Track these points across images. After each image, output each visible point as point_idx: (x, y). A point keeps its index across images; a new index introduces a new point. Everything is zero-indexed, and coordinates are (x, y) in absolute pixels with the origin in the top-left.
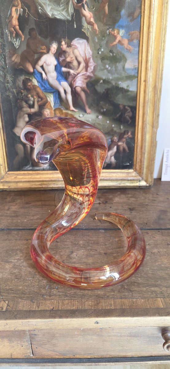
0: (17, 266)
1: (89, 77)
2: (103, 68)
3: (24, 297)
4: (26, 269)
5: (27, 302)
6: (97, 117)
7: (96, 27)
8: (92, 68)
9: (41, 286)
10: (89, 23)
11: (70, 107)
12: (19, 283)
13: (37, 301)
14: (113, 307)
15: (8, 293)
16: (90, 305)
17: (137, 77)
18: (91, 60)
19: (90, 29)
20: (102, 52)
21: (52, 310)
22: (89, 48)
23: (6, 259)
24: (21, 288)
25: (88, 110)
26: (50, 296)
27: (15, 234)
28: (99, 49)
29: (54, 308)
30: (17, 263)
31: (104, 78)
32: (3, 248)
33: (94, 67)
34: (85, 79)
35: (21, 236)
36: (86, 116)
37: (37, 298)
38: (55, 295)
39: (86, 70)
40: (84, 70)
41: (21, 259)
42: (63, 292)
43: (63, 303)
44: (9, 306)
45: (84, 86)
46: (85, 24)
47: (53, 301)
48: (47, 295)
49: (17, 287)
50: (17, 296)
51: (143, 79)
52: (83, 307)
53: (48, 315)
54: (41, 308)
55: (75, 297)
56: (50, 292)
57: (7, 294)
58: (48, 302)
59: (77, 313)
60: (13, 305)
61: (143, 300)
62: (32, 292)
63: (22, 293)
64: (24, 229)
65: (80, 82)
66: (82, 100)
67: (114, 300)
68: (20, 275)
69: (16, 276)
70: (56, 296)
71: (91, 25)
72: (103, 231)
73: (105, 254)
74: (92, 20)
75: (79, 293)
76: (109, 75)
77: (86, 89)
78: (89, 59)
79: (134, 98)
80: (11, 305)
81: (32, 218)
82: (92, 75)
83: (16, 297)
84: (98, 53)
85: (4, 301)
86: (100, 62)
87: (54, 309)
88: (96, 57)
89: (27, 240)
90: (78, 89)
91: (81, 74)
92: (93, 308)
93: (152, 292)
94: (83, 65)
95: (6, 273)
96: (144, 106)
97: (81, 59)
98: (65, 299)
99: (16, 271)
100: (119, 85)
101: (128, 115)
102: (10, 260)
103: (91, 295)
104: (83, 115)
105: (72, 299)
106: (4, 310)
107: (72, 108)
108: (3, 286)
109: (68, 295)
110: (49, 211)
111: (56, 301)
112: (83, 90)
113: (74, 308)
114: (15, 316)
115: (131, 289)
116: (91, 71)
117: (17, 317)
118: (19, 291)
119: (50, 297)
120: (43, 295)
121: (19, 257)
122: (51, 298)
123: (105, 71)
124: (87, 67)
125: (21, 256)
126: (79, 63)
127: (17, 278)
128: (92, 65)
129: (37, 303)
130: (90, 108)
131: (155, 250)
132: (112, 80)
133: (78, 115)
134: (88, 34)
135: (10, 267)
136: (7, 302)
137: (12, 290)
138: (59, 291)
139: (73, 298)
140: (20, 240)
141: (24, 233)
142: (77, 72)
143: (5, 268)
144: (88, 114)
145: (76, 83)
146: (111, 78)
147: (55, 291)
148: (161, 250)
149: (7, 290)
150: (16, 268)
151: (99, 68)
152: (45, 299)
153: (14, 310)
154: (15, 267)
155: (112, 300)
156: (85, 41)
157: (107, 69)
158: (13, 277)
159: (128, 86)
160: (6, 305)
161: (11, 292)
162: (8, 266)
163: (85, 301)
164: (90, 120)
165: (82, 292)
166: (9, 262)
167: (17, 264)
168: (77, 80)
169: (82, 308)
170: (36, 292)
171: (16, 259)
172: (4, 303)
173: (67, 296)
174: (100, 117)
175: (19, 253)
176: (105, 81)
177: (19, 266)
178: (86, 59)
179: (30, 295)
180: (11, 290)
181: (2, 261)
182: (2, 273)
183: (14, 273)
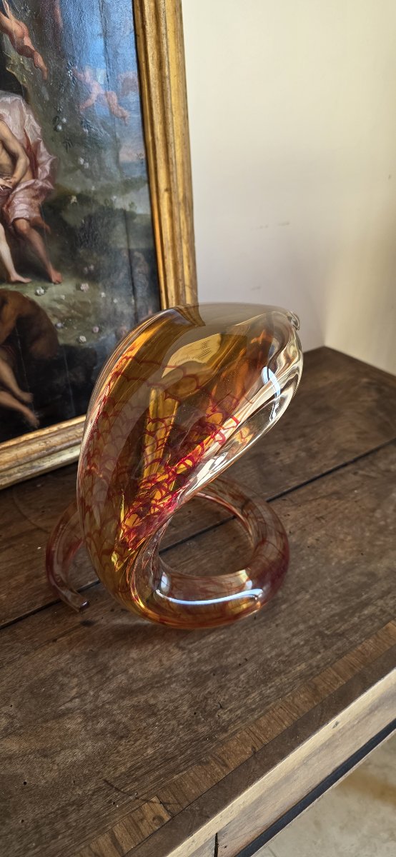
0: (93, 710)
1: (42, 190)
2: (72, 165)
3: (178, 766)
4: (119, 706)
5: (194, 772)
6: (78, 287)
7: (40, 60)
8: (47, 167)
9: (187, 721)
10: (22, 51)
11: (8, 275)
12: (138, 743)
13: (212, 756)
14: (342, 682)
15: (136, 780)
16: (306, 702)
17: (149, 182)
18: (43, 149)
19: (27, 67)
20: (64, 125)
21: (255, 752)
22: (32, 117)
23: (49, 710)
24: (150, 751)
25: (55, 275)
26: (224, 730)
27: (9, 641)
28: (56, 120)
29: (253, 748)
30: (85, 705)
31: (78, 190)
32: (15, 690)
33: (52, 165)
34: (36, 197)
35: (30, 638)
36: (53, 289)
37: (205, 750)
38: (230, 722)
39: (35, 176)
40: (29, 174)
41: (86, 693)
42: (240, 708)
43: (259, 727)
44: (169, 804)
45: (36, 215)
46: (13, 54)
47: (238, 736)
48: (217, 732)
49: (142, 755)
50: (161, 772)
51: (163, 185)
52: (300, 712)
53: (258, 767)
54: (233, 763)
55: (268, 703)
56: (216, 722)
57: (137, 783)
58: (233, 744)
59: (299, 729)
60: (174, 796)
61: (371, 641)
62: (183, 745)
63: (167, 760)
65: (23, 206)
66: (36, 252)
67: (331, 666)
68: (122, 726)
69: (113, 733)
70: (235, 721)
71: (28, 56)
72: (193, 543)
74: (27, 42)
75: (268, 691)
76: (89, 181)
77: (42, 222)
78: (37, 144)
79: (151, 231)
80: (171, 799)
81: (14, 583)
82: (49, 186)
83: (160, 776)
84: (56, 129)
85: (147, 801)
86: (63, 151)
87: (257, 749)
88: (53, 139)
89: (55, 640)
90: (23, 225)
91: (23, 186)
92: (315, 704)
93: (371, 617)
94: (23, 162)
95: (82, 741)
96: (174, 247)
97: (16, 147)
98: (256, 717)
99: (101, 724)
100: (112, 203)
101: (141, 269)
102: (63, 708)
103: (291, 680)
104: (45, 288)
105: (268, 711)
106: (167, 818)
107: (15, 276)
108: (109, 772)
109: (254, 706)
110: (39, 548)
111: (244, 733)
112: (34, 225)
113: (286, 723)
114: (201, 815)
115: (338, 631)
116: (45, 175)
117: (206, 813)
118: (155, 759)
119: (226, 731)
120: (210, 738)
121: (75, 690)
122: (230, 732)
123: (79, 172)
124: (34, 167)
125: (79, 685)
126: (14, 158)
127: (122, 738)
128: (45, 158)
129: (215, 759)
130: (57, 268)
131: (310, 540)
132: (95, 193)
133: (33, 291)
134: (24, 81)
135: (81, 723)
136: (154, 799)
137: (140, 768)
138: (231, 711)
139: (268, 707)
140: (36, 649)
141: (28, 627)
142: (12, 180)
143: (70, 731)
144: (55, 284)
145: (14, 210)
146: (93, 188)
147: (225, 714)
148: (317, 535)
149: (128, 774)
150: (95, 717)
151: (63, 167)
152: (223, 743)
153: (187, 803)
154: (89, 717)
155: (330, 668)
156: (18, 98)
157: (81, 167)
158: (110, 740)
159: (132, 205)
160: (160, 808)
161: (139, 773)
162: (72, 725)
163: (291, 698)
164: (63, 297)
165: (270, 685)
166: (63, 714)
167: (89, 707)
168: (16, 201)
169: (298, 714)
170: (192, 740)
171: (75, 698)
172: (151, 804)
173: (253, 710)
174: (85, 286)
175: (66, 680)
176: (79, 196)
177: (97, 707)
178: (29, 145)
179: (186, 754)
180: (135, 768)
181: (46, 721)
182: (75, 746)
183: (103, 731)
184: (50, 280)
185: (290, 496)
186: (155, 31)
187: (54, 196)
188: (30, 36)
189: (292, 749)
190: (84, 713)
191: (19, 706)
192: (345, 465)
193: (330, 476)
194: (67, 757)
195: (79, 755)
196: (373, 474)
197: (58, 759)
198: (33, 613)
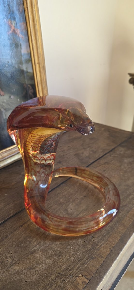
0: (45, 248)
3: (85, 261)
4: (55, 245)
5: (92, 262)
6: (10, 97)
9: (82, 244)
12: (67, 256)
13: (96, 255)
14: (132, 221)
15: (70, 270)
16: (122, 229)
17: (31, 60)
21: (111, 250)
23: (27, 252)
24: (72, 258)
25: (2, 93)
26: (97, 245)
27: (3, 230)
29: (110, 249)
30: (41, 247)
32: (11, 247)
35: (12, 227)
36: (1, 98)
37: (93, 253)
38: (98, 242)
41: (40, 242)
42: (100, 236)
43: (109, 241)
44: (86, 276)
47: (103, 246)
48: (95, 246)
49: (70, 260)
50: (79, 265)
51: (37, 62)
52: (121, 233)
53: (114, 255)
54: (105, 256)
55: (109, 233)
56: (93, 243)
57: (71, 271)
58: (102, 249)
59: (124, 239)
60: (87, 272)
62: (84, 253)
63: (80, 260)
64: (5, 221)
67: (126, 216)
68: (58, 252)
69: (56, 255)
70: (100, 241)
72: (63, 185)
73: (85, 197)
75: (108, 229)
79: (32, 78)
80: (86, 274)
83: (79, 267)
85: (77, 277)
87: (111, 249)
89: (22, 226)
92: (126, 229)
95: (45, 260)
96: (41, 83)
98: (107, 238)
100: (20, 67)
102: (33, 250)
103: (114, 223)
105: (110, 235)
106: (87, 281)
108: (59, 270)
109: (105, 235)
110: (6, 194)
111: (105, 244)
113: (118, 238)
114: (99, 277)
115: (124, 205)
117: (101, 276)
118: (75, 261)
119: (98, 245)
120: (93, 249)
121: (36, 242)
122: (99, 245)
125: (37, 240)
127: (60, 256)
129: (98, 256)
132: (14, 64)
135: (42, 254)
136: (80, 275)
137: (70, 265)
138: (97, 238)
139: (110, 234)
140: (15, 230)
141: (9, 223)
143: (38, 258)
147: (95, 239)
149: (67, 269)
150: (47, 250)
152: (98, 250)
153: (93, 274)
154: (44, 251)
155: (126, 217)
158: (55, 258)
159: (26, 68)
160: (83, 278)
161: (71, 267)
162: (38, 255)
163: (117, 229)
164: (5, 101)
165: (108, 227)
166: (34, 252)
167: (43, 247)
169: (121, 234)
170: (87, 251)
171: (36, 245)
172: (79, 278)
173: (105, 236)
174: (12, 97)
175: (31, 239)
177: (46, 247)
179: (86, 256)
180: (69, 266)
181: (28, 256)
182: (42, 263)
183: (52, 255)
185: (92, 165)
186: (31, 9)
189: (124, 246)
190: (42, 250)
191: (15, 253)
192: (106, 154)
193: (102, 158)
194: (39, 268)
195: (45, 266)
196: (116, 156)
197: (37, 269)
198: (10, 218)
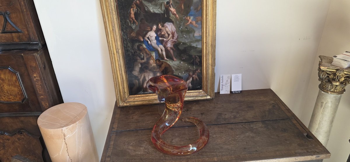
1: (174, 41)
2: (182, 36)
4: (151, 149)
6: (180, 62)
7: (177, 16)
8: (176, 37)
9: (160, 156)
10: (174, 14)
11: (164, 58)
17: (202, 40)
18: (175, 33)
19: (174, 17)
20: (181, 28)
22: (174, 27)
23: (140, 145)
24: (151, 157)
25: (175, 59)
26: (166, 160)
27: (140, 132)
28: (179, 27)
31: (183, 42)
32: (137, 140)
33: (177, 36)
34: (172, 43)
36: (174, 62)
38: (168, 159)
39: (173, 38)
40: (172, 38)
41: (147, 145)
45: (172, 46)
46: (171, 15)
48: (164, 160)
49: (149, 157)
51: (205, 42)
56: (165, 158)
61: (208, 158)
64: (144, 129)
65: (170, 45)
66: (171, 54)
68: (149, 152)
69: (147, 152)
71: (175, 15)
72: (187, 127)
73: (189, 139)
74: (175, 12)
76: (186, 40)
77: (173, 48)
78: (174, 32)
79: (201, 51)
81: (147, 123)
82: (176, 41)
84: (179, 29)
86: (180, 33)
88: (178, 31)
90: (169, 48)
91: (170, 40)
93: (212, 155)
94: (171, 36)
95: (142, 152)
96: (206, 56)
97: (169, 33)
99: (146, 150)
100: (191, 45)
101: (198, 60)
104: (172, 62)
107: (166, 59)
108: (142, 157)
112: (171, 48)
115: (202, 154)
116: (175, 38)
123: (184, 38)
124: (173, 37)
125: (147, 143)
126: (169, 35)
127: (148, 154)
128: (176, 35)
130: (175, 58)
131: (215, 136)
132: (187, 42)
133: (169, 62)
134: (173, 20)
135: (143, 149)
140: (144, 135)
142: (168, 39)
145: (167, 45)
146: (187, 41)
148: (217, 135)
151: (180, 37)
154: (145, 149)
156: (172, 23)
157: (184, 37)
158: (146, 153)
159: (196, 45)
162: (141, 149)
164: (176, 64)
166: (142, 147)
168: (168, 43)
171: (145, 145)
174: (182, 62)
175: (145, 142)
176: (183, 43)
177: (147, 148)
178: (172, 32)
180: (146, 158)
181: (138, 146)
182: (140, 152)
183: (146, 152)
184: (174, 60)
187: (177, 43)
188: (176, 11)
190: (145, 148)
191: (135, 143)
194: (137, 153)
195: (140, 153)
197: (136, 152)
198: (147, 129)
